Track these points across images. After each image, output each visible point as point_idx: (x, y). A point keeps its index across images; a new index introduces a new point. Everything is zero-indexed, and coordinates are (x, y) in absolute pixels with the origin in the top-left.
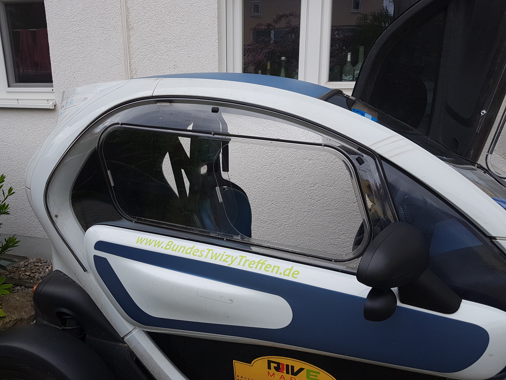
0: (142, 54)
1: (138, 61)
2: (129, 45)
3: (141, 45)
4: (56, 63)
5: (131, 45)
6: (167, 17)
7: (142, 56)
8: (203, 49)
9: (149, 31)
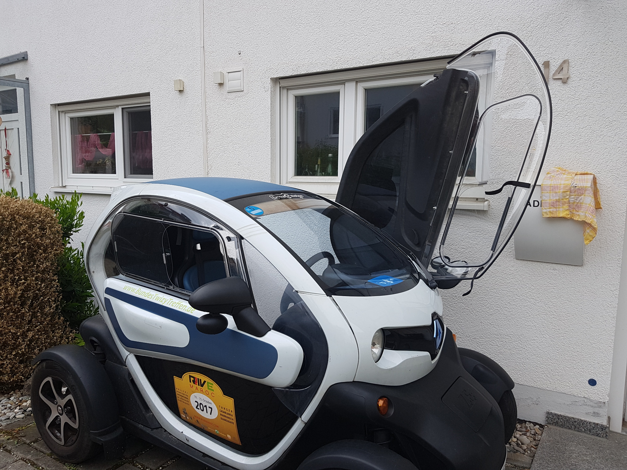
0: (215, 153)
1: (213, 158)
2: (207, 146)
3: (215, 146)
4: (156, 160)
5: (208, 146)
6: (234, 123)
7: (216, 155)
8: (260, 149)
9: (221, 134)
